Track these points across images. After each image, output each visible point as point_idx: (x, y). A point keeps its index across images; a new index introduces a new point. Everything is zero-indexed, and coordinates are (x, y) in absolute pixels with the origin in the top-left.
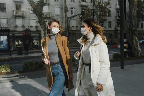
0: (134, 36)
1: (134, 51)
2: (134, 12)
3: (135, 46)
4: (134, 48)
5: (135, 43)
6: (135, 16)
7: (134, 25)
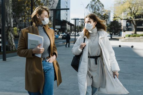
0: (9, 32)
1: (9, 46)
2: (9, 10)
3: (10, 41)
4: (9, 43)
5: (10, 39)
6: (10, 14)
7: (9, 22)
